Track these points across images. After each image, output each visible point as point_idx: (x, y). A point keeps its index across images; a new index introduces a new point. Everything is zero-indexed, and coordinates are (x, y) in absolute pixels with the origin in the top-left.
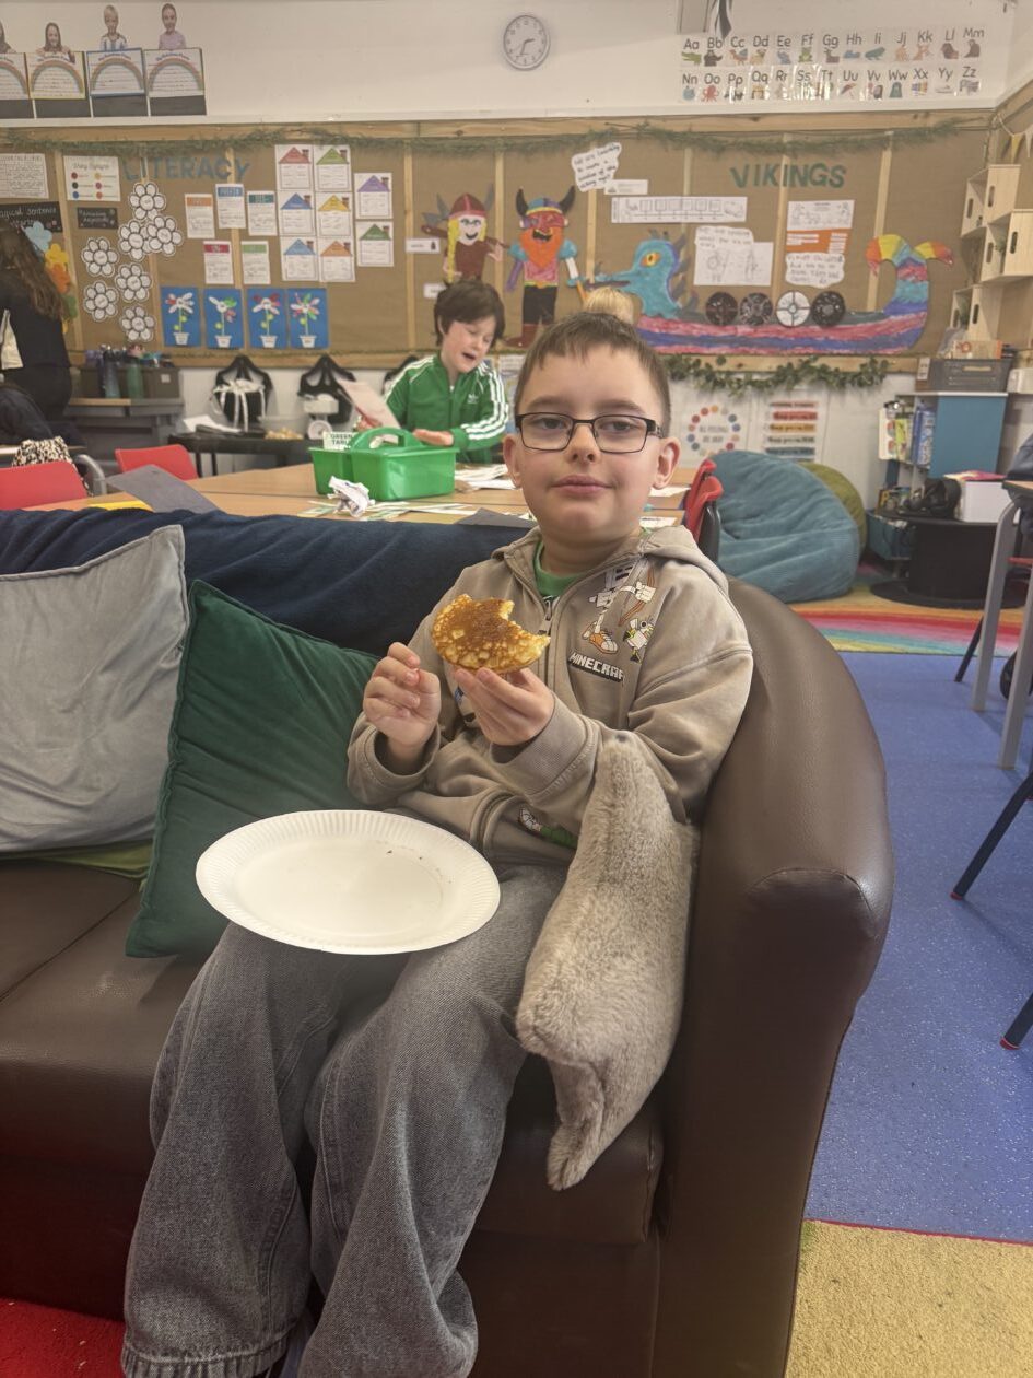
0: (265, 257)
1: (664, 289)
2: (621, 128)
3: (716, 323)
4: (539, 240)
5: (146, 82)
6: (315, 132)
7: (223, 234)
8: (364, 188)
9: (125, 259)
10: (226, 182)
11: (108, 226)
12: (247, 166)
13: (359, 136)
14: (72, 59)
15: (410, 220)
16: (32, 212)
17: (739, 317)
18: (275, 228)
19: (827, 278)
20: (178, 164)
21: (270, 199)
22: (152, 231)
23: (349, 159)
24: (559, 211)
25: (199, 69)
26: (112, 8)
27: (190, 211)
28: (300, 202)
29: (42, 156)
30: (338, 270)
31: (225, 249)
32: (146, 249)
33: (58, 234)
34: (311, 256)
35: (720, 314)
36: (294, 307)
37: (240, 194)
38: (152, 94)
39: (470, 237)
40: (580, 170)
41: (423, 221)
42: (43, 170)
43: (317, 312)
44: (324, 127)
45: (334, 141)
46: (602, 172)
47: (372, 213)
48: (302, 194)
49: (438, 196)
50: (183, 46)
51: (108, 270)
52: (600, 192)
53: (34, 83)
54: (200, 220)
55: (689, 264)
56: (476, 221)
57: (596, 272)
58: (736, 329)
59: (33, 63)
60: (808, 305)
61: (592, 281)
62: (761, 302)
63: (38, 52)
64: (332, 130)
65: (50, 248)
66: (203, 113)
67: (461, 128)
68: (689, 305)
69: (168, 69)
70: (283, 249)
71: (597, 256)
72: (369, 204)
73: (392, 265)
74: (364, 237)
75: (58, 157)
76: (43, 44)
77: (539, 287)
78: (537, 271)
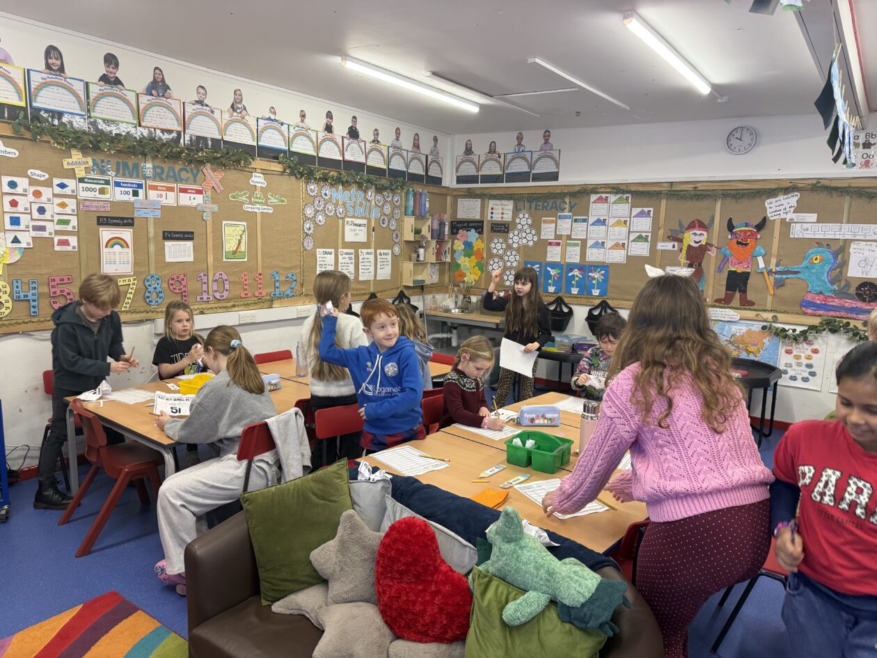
0: (579, 248)
1: (825, 277)
2: (799, 185)
3: (864, 300)
4: (741, 246)
5: (531, 166)
6: (614, 188)
7: (558, 237)
8: (637, 216)
9: (509, 247)
10: (563, 212)
11: (504, 232)
12: (574, 205)
13: (637, 190)
14: (500, 157)
15: (661, 232)
16: (471, 225)
18: (585, 235)
20: (541, 204)
21: (585, 221)
22: (524, 235)
23: (630, 201)
24: (755, 230)
25: (558, 159)
26: (521, 133)
27: (543, 226)
28: (600, 222)
29: (479, 200)
30: (618, 257)
31: (558, 244)
32: (520, 243)
33: (480, 235)
34: (603, 249)
35: (867, 295)
36: (590, 274)
37: (570, 218)
38: (533, 172)
39: (696, 243)
40: (770, 208)
42: (479, 206)
43: (603, 278)
44: (619, 186)
45: (624, 192)
46: (785, 209)
47: (639, 229)
48: (602, 219)
49: (680, 221)
50: (551, 149)
51: (501, 252)
52: (783, 221)
53: (481, 168)
54: (548, 231)
55: (845, 263)
56: (701, 234)
57: (777, 265)
59: (482, 159)
61: (774, 270)
63: (485, 154)
64: (622, 187)
65: (476, 241)
66: (557, 180)
67: (697, 185)
68: (843, 288)
69: (543, 160)
70: (589, 245)
71: (778, 256)
72: (639, 223)
73: (648, 255)
74: (634, 241)
75: (487, 200)
76: (488, 150)
77: (738, 271)
78: (737, 263)
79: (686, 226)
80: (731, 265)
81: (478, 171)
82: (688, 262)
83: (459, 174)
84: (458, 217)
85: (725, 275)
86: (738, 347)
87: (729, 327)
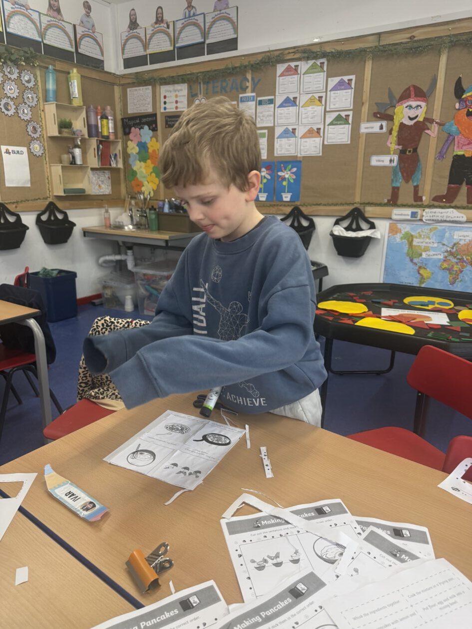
0: (265, 139)
5: (205, 35)
6: (304, 52)
8: (335, 88)
10: (245, 93)
13: (333, 51)
14: (168, 27)
15: (365, 109)
16: (144, 120)
18: (273, 121)
21: (271, 102)
23: (325, 68)
25: (235, 21)
28: (290, 102)
29: (150, 87)
30: (311, 147)
33: (154, 132)
34: (294, 139)
36: (280, 174)
37: (253, 100)
38: (208, 42)
39: (411, 119)
41: (375, 109)
42: (150, 95)
43: (294, 177)
44: (310, 47)
45: (316, 57)
47: (338, 106)
48: (291, 97)
49: (389, 89)
50: (227, 7)
53: (149, 44)
56: (418, 106)
59: (149, 32)
63: (152, 26)
64: (315, 49)
65: (151, 141)
66: (236, 49)
67: (413, 34)
69: (218, 24)
70: (277, 135)
72: (337, 99)
73: (349, 142)
74: (331, 124)
75: (158, 87)
76: (154, 20)
77: (467, 155)
78: (466, 143)
79: (398, 96)
80: (458, 147)
81: (145, 50)
82: (400, 147)
83: (126, 56)
84: (129, 112)
85: (448, 162)
86: (461, 260)
87: (450, 234)
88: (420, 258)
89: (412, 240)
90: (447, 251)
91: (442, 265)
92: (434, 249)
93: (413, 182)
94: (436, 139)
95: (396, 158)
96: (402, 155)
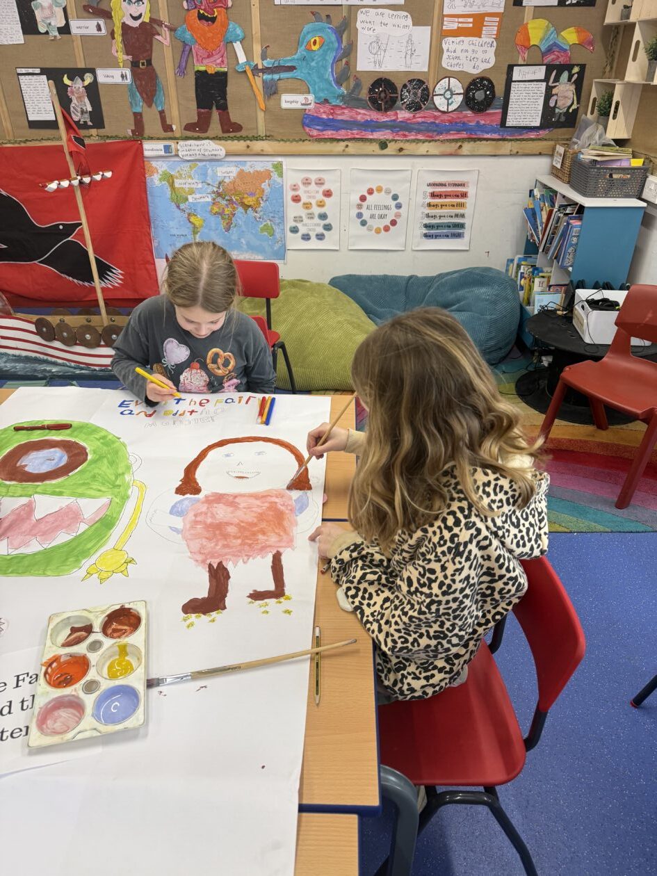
1: (329, 75)
3: (379, 109)
4: (205, 22)
17: (399, 103)
19: (478, 63)
35: (382, 100)
39: (135, 18)
55: (350, 51)
57: (264, 57)
58: (397, 114)
60: (462, 91)
61: (260, 67)
62: (419, 88)
68: (353, 91)
71: (263, 40)
77: (210, 72)
78: (206, 56)
80: (198, 60)
86: (230, 201)
87: (213, 171)
88: (187, 203)
89: (173, 182)
90: (214, 192)
91: (212, 209)
92: (200, 190)
93: (157, 107)
94: (170, 48)
95: (128, 72)
96: (135, 69)
